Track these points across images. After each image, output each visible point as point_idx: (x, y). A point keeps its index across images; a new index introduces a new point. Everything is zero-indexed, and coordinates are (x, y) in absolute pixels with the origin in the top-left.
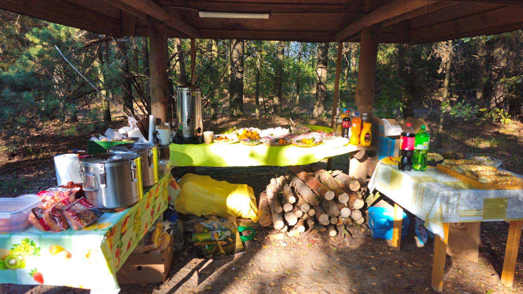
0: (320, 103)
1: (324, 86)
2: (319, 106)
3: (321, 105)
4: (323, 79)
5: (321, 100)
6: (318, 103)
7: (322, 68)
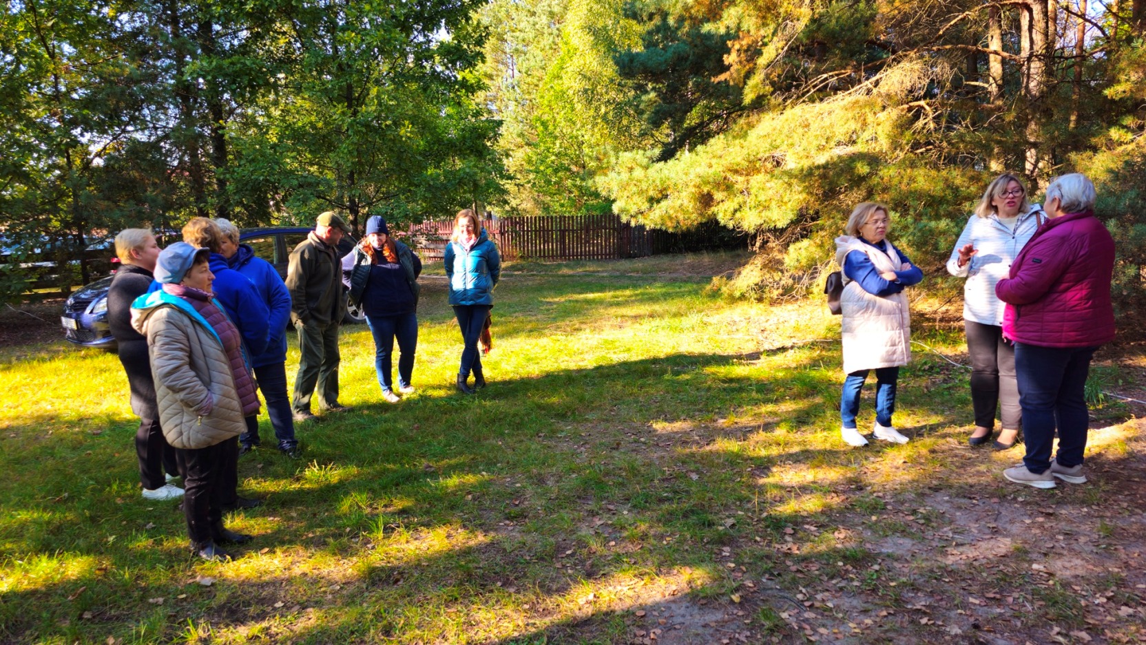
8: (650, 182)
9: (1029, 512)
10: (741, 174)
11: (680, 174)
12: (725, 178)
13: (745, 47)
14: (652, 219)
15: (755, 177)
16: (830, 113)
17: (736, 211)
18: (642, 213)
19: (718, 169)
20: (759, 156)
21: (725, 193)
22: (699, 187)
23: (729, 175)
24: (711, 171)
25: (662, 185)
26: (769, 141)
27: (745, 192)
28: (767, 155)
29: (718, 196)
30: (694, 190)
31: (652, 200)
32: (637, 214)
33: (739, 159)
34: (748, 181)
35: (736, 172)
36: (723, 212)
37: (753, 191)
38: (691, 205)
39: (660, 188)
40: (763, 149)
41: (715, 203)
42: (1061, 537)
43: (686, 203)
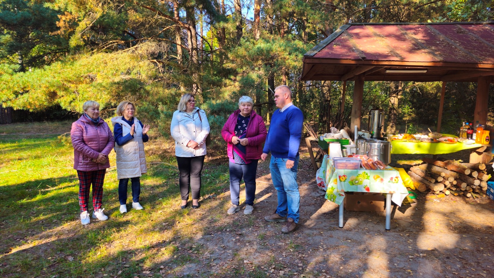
0: (393, 125)
1: (396, 111)
2: (392, 127)
3: (394, 126)
4: (396, 106)
5: (393, 122)
6: (391, 124)
7: (394, 97)
8: (15, 83)
9: (233, 235)
10: (73, 83)
11: (35, 80)
12: (63, 84)
13: (68, 20)
14: (18, 104)
15: (80, 85)
16: (117, 59)
17: (71, 102)
18: (10, 100)
19: (58, 79)
20: (81, 75)
21: (64, 92)
22: (47, 88)
23: (65, 83)
24: (55, 80)
25: (24, 85)
26: (87, 68)
27: (76, 92)
28: (86, 75)
29: (60, 93)
30: (45, 89)
31: (16, 94)
32: (7, 100)
33: (71, 75)
34: (77, 88)
35: (70, 82)
36: (64, 102)
37: (80, 92)
38: (44, 97)
39: (22, 87)
40: (83, 72)
41: (58, 97)
42: (248, 244)
43: (40, 96)
